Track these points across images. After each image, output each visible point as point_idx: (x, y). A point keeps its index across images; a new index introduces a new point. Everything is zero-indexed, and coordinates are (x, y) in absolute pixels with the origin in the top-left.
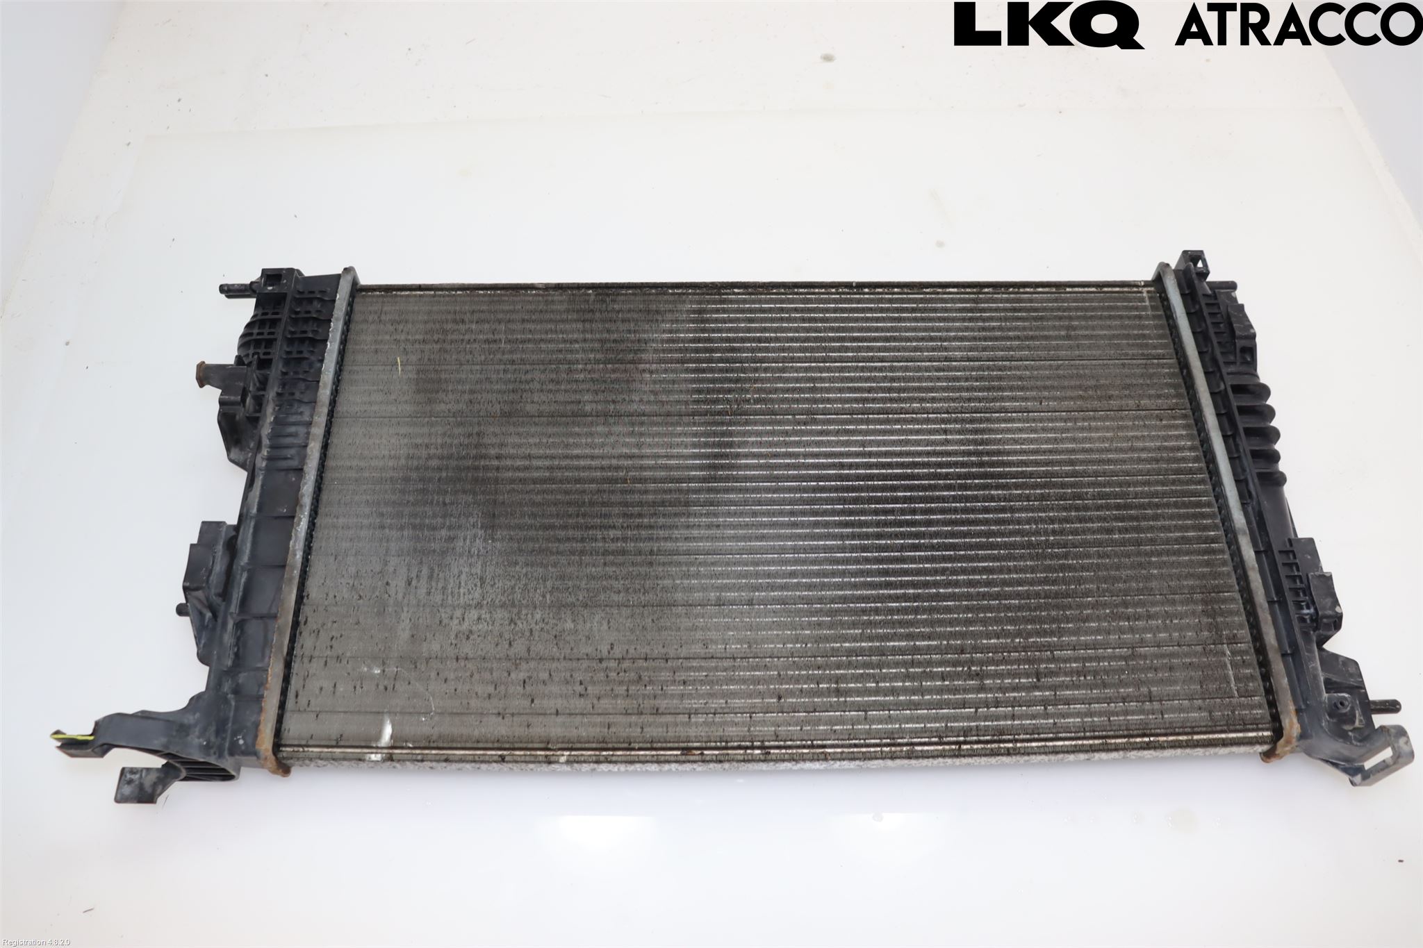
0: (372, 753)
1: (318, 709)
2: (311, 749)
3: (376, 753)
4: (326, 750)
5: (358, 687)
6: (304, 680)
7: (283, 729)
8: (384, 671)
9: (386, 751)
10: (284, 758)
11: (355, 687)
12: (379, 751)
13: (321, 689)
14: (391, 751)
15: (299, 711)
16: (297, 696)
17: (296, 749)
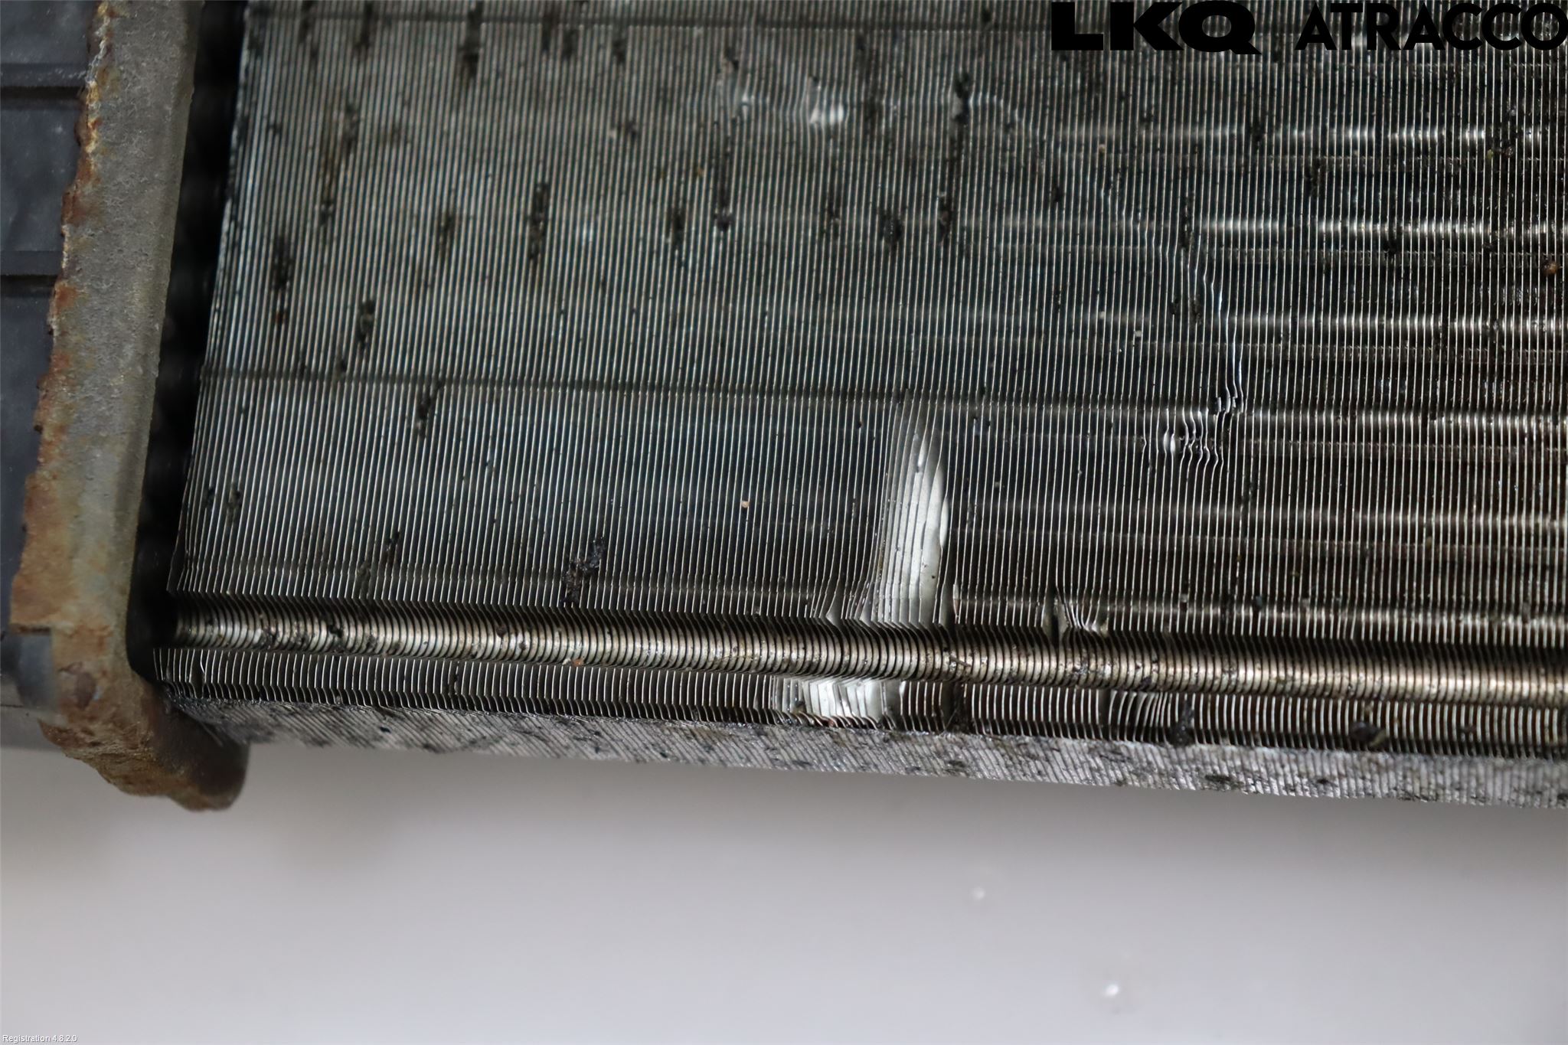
0: (812, 670)
1: (429, 363)
2: (385, 636)
3: (842, 671)
4: (489, 642)
5: (698, 218)
6: (329, 167)
7: (192, 496)
8: (872, 112)
9: (907, 659)
10: (204, 690)
11: (677, 221)
12: (862, 656)
13: (447, 227)
14: (942, 661)
15: (302, 372)
16: (281, 276)
17: (285, 632)
